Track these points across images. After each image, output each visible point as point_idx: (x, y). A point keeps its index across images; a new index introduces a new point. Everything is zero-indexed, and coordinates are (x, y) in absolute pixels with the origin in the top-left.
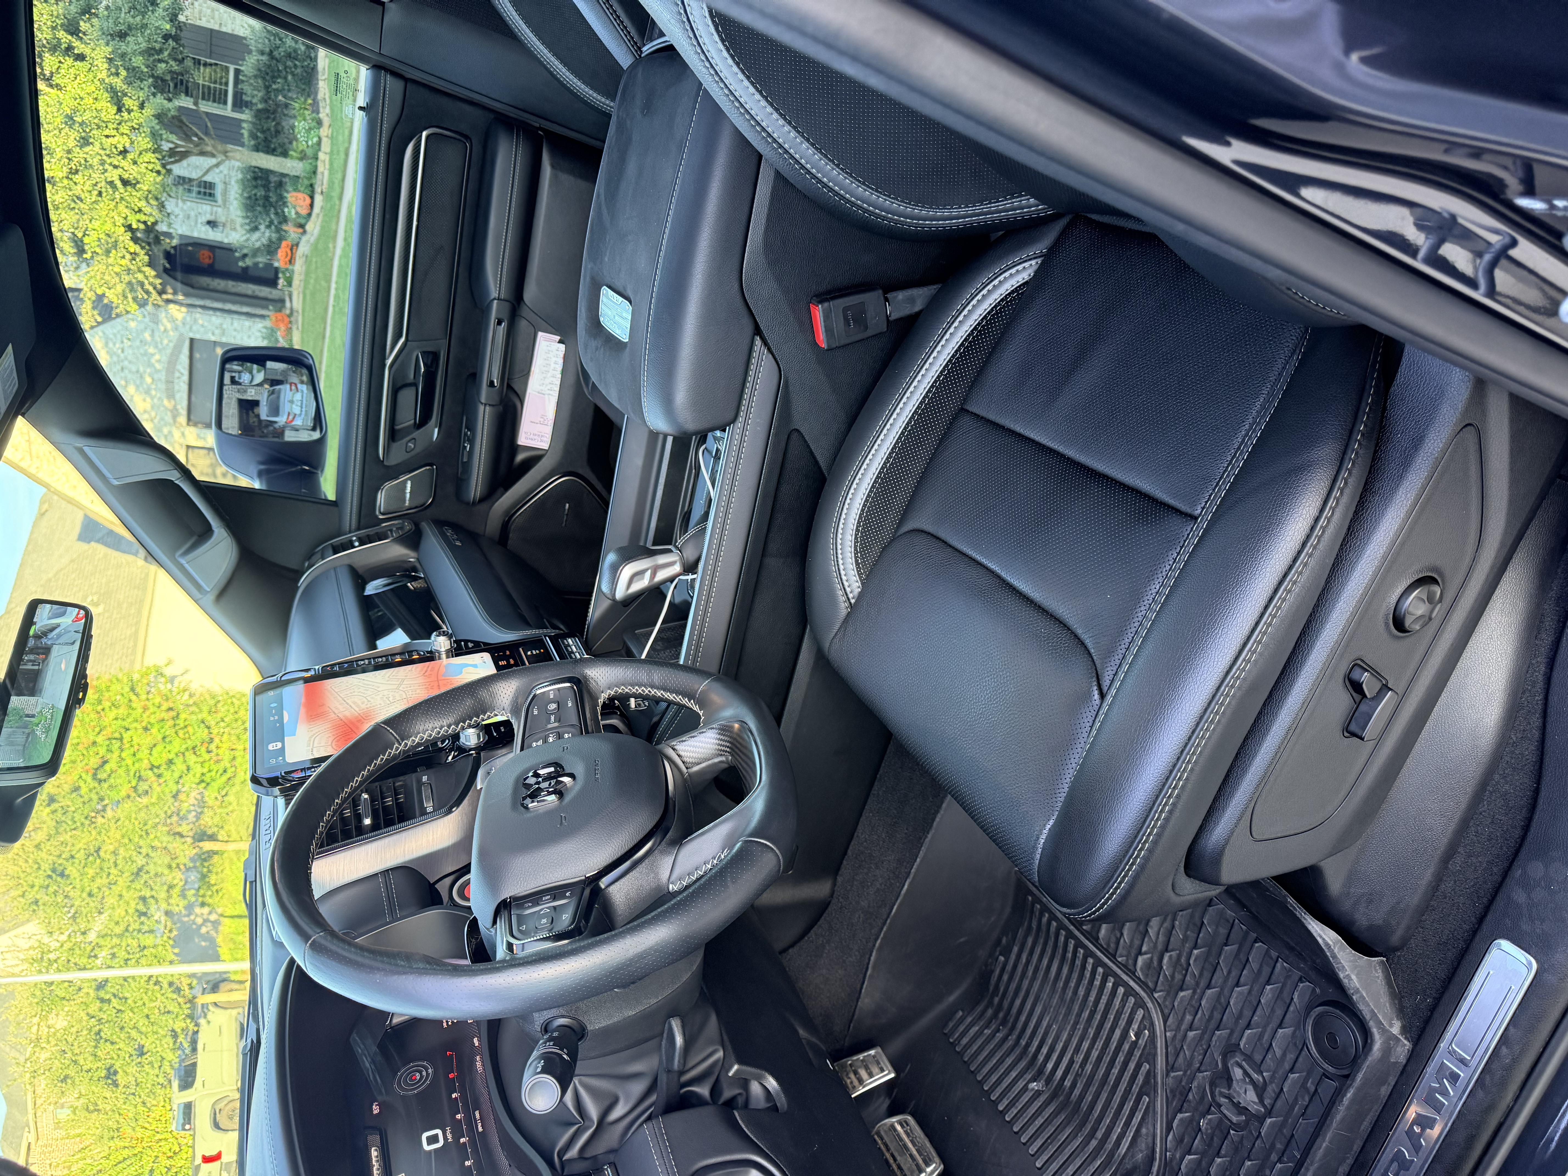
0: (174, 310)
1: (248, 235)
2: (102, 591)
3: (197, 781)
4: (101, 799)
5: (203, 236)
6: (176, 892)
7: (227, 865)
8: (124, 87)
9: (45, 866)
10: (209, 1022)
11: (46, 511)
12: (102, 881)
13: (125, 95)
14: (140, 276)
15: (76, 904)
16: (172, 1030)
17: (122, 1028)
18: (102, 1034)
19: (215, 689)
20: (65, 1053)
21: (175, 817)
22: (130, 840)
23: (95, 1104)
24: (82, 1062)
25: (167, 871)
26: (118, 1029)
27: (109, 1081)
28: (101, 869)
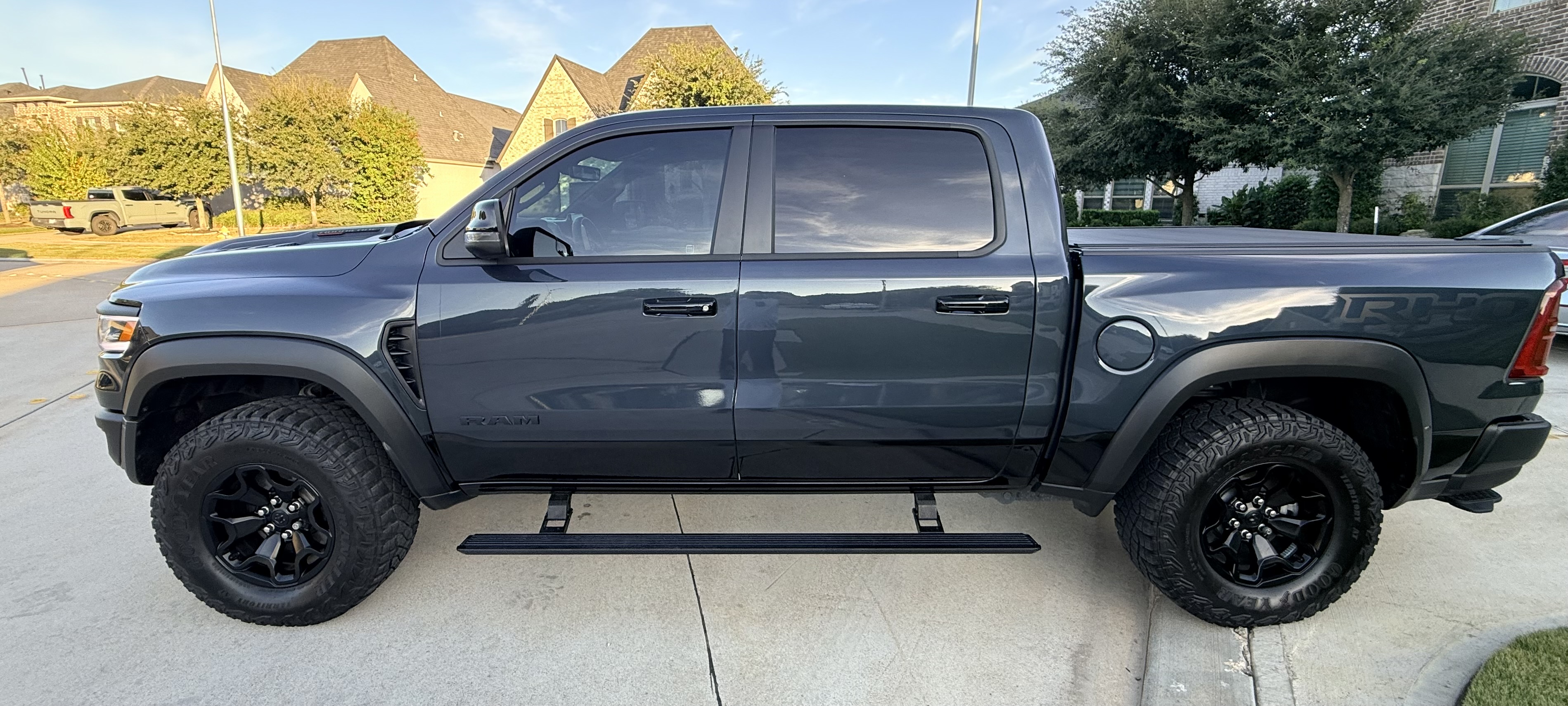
3: (358, 193)
4: (341, 143)
6: (280, 185)
7: (298, 211)
9: (293, 115)
10: (178, 206)
12: (286, 144)
15: (268, 131)
16: (175, 185)
17: (176, 157)
18: (171, 146)
19: (418, 200)
20: (156, 126)
21: (331, 182)
22: (315, 159)
23: (116, 143)
24: (149, 135)
25: (295, 179)
26: (175, 154)
27: (135, 151)
28: (293, 144)
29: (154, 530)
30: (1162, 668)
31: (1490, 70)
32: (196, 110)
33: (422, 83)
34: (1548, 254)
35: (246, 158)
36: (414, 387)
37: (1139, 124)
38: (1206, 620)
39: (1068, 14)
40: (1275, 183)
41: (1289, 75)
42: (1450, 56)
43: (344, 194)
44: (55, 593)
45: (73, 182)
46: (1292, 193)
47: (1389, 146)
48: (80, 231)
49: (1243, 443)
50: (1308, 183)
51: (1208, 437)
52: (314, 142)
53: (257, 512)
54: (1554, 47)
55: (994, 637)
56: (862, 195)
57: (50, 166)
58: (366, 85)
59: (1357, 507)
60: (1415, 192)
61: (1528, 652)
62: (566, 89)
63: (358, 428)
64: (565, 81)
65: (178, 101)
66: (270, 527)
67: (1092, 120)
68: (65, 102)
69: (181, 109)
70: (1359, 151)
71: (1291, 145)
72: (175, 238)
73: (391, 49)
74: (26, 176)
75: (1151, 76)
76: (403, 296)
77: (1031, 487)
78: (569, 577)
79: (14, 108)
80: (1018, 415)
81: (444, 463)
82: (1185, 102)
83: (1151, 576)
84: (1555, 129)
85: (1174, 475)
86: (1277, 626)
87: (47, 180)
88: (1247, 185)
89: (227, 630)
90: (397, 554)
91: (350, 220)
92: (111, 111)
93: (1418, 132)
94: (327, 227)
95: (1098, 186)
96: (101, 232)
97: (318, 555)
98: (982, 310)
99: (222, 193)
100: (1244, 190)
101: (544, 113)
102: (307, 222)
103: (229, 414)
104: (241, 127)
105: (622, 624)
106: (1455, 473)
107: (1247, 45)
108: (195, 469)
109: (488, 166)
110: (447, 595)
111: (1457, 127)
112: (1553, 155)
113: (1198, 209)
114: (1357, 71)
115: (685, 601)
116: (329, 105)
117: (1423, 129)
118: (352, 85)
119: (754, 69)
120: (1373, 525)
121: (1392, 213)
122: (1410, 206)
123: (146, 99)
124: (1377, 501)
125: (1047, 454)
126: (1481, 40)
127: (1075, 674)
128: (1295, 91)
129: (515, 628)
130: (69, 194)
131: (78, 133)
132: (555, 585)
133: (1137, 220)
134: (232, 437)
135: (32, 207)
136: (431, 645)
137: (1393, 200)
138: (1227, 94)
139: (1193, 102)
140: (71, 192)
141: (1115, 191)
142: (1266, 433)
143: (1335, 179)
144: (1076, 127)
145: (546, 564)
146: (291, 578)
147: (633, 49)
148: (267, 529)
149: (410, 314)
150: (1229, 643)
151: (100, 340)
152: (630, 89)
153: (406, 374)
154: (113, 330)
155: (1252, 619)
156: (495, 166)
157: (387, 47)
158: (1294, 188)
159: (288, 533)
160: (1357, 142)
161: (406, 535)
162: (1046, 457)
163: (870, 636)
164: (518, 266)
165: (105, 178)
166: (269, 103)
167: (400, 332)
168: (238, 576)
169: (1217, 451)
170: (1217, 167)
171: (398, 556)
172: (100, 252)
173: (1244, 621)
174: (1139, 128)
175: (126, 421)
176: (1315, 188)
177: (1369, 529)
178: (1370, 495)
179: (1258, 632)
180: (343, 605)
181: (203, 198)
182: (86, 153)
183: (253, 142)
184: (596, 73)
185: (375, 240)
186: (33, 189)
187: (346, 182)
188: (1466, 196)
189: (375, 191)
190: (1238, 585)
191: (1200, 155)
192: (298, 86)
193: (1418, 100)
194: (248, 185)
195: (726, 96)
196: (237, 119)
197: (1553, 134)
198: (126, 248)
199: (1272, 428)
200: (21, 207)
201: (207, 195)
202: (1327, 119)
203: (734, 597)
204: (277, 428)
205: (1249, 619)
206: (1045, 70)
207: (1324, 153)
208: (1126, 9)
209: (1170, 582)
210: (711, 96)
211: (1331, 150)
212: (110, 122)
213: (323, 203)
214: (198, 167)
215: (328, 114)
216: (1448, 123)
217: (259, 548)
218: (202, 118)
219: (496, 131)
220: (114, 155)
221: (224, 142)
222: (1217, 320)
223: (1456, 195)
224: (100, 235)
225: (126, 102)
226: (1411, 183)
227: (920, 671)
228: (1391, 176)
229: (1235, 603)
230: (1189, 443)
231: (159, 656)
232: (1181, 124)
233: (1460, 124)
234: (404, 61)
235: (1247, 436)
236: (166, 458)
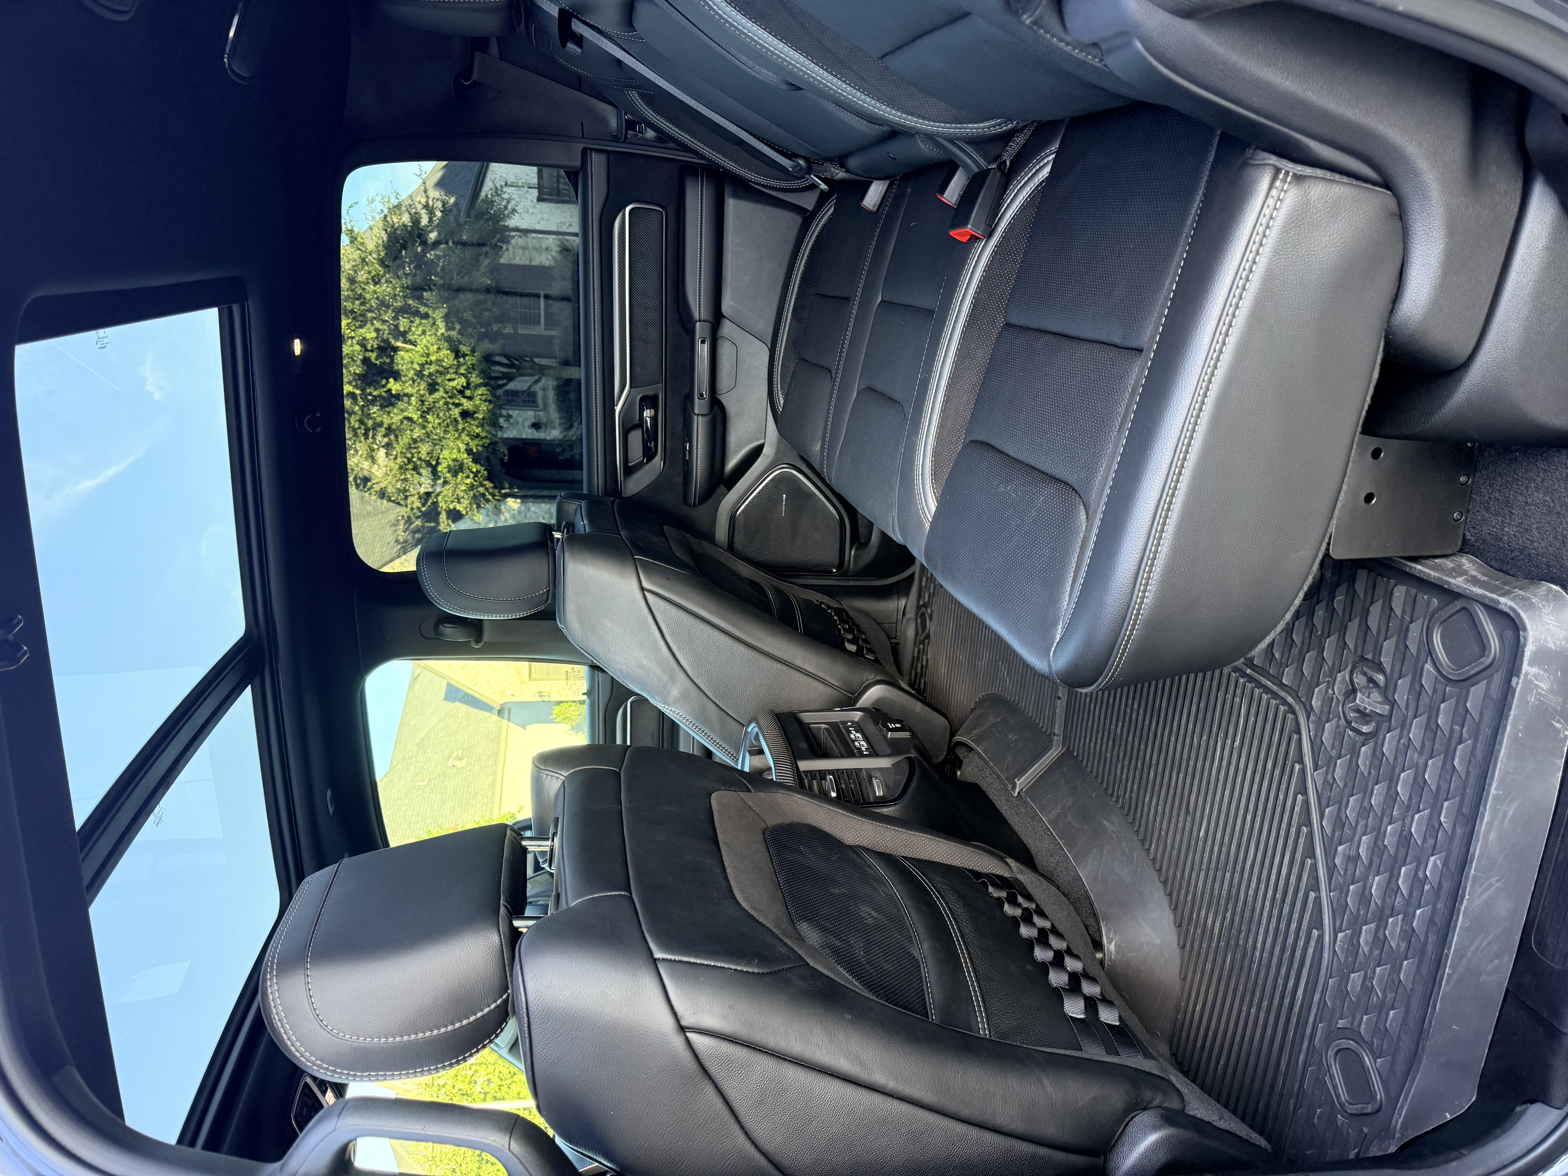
0: (511, 502)
1: (565, 433)
2: (465, 746)
5: (530, 437)
8: (459, 337)
11: (419, 674)
13: (460, 343)
14: (481, 490)
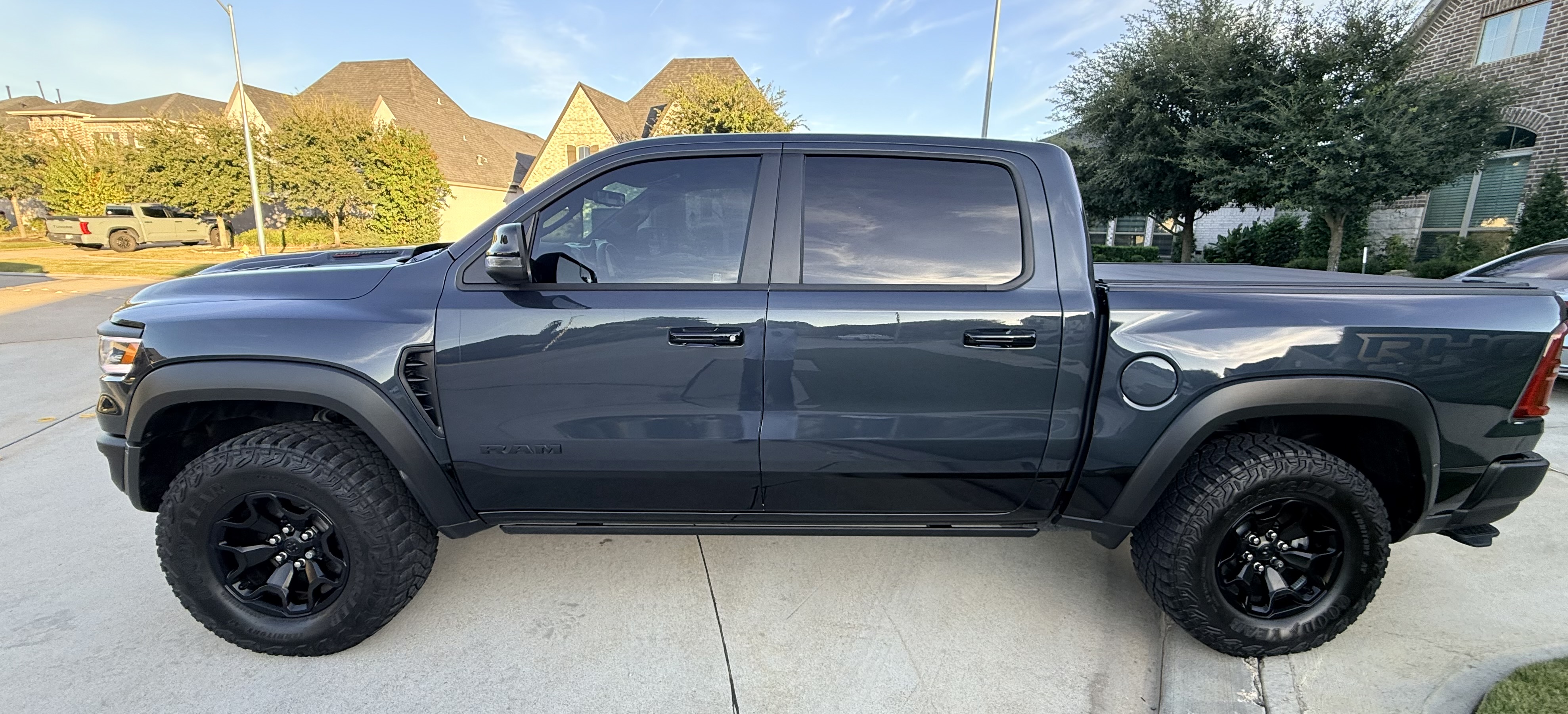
2: (490, 165)
3: (381, 214)
4: (364, 164)
6: (303, 205)
7: (321, 231)
9: (316, 135)
10: (199, 224)
12: (308, 164)
15: (290, 150)
16: (195, 203)
17: (196, 174)
18: (191, 163)
19: (441, 223)
20: (175, 143)
21: (354, 203)
22: (338, 179)
23: (134, 159)
24: (168, 152)
25: (318, 199)
26: (195, 172)
27: (153, 168)
28: (316, 164)
29: (160, 559)
30: (1178, 699)
31: (1475, 120)
32: (216, 128)
33: (445, 107)
34: (1553, 298)
35: (268, 178)
36: (432, 414)
37: (1144, 164)
38: (1219, 650)
39: (1078, 55)
40: (1267, 223)
41: (1288, 120)
42: (1438, 105)
43: (366, 215)
44: (55, 622)
45: (91, 198)
46: (1283, 233)
47: (1379, 189)
48: (98, 247)
49: (1261, 478)
50: (1299, 223)
51: (1226, 472)
52: (337, 163)
53: (269, 540)
54: (1531, 100)
55: (1012, 666)
56: (879, 227)
57: (67, 180)
58: (389, 107)
59: (1366, 541)
60: (1399, 234)
61: (1528, 684)
62: (589, 116)
63: (374, 455)
64: (588, 109)
65: (197, 118)
66: (281, 555)
67: (1099, 158)
68: (82, 117)
69: (201, 127)
70: (1351, 194)
71: (1289, 187)
72: (195, 256)
73: (414, 72)
74: (41, 190)
75: (1157, 116)
76: (421, 321)
77: (1050, 519)
78: (590, 605)
79: (30, 122)
80: (1041, 448)
81: (462, 489)
82: (1189, 143)
83: (1166, 608)
84: (1530, 177)
85: (1192, 509)
86: (1285, 656)
87: (64, 195)
88: (1241, 225)
89: (237, 660)
90: (414, 583)
91: (373, 241)
92: (130, 127)
93: (1406, 176)
94: (349, 248)
95: (1103, 222)
96: (120, 249)
97: (331, 584)
98: (1009, 344)
99: (244, 211)
100: (1239, 229)
101: (567, 140)
102: (330, 242)
103: (239, 440)
104: (262, 146)
105: (643, 654)
106: (1459, 508)
107: (1249, 90)
108: (201, 497)
109: (512, 190)
110: (466, 623)
111: (1442, 173)
112: (1527, 202)
113: (1196, 247)
114: (1352, 117)
115: (707, 630)
116: (352, 126)
117: (1412, 174)
118: (375, 107)
119: (775, 102)
120: (1381, 559)
121: (1376, 254)
122: (1394, 248)
123: (165, 116)
124: (1385, 536)
125: (1068, 487)
126: (1467, 90)
127: (1093, 704)
128: (1293, 134)
129: (535, 658)
130: (87, 210)
131: (96, 147)
132: (576, 613)
133: (1138, 256)
134: (241, 464)
135: (48, 222)
136: (450, 676)
137: (1378, 242)
138: (1228, 137)
139: (1196, 144)
140: (88, 208)
141: (1118, 228)
142: (1282, 469)
143: (1326, 220)
144: (1084, 164)
145: (567, 591)
146: (304, 607)
147: (656, 78)
148: (279, 558)
149: (428, 339)
150: (1240, 673)
151: (101, 362)
152: (653, 119)
153: (424, 401)
154: (116, 351)
155: (1263, 650)
156: (519, 191)
157: (411, 70)
158: (1285, 228)
159: (301, 562)
160: (1350, 186)
161: (424, 564)
162: (1067, 490)
163: (891, 666)
164: (541, 292)
165: (123, 194)
166: (291, 122)
167: (418, 358)
168: (248, 605)
169: (1235, 487)
170: (1215, 206)
171: (416, 585)
172: (117, 269)
173: (1255, 652)
174: (1144, 167)
175: (129, 446)
176: (1305, 229)
177: (1377, 562)
178: (1379, 530)
179: (1267, 660)
180: (358, 636)
181: (225, 217)
182: (103, 168)
183: (275, 162)
184: (619, 101)
185: (393, 263)
186: (49, 204)
187: (370, 203)
188: (1446, 238)
189: (398, 212)
190: (1249, 616)
191: (1202, 194)
192: (321, 106)
193: (1407, 146)
194: (270, 204)
195: (747, 127)
196: (258, 138)
197: (1528, 182)
198: (145, 265)
199: (1289, 464)
200: (37, 222)
201: (228, 214)
202: (1323, 162)
203: (756, 626)
204: (289, 455)
205: (1260, 649)
206: (1057, 107)
207: (1319, 194)
208: (1133, 52)
209: (1185, 614)
210: (733, 127)
211: (1325, 193)
212: (128, 138)
213: (346, 224)
214: (219, 185)
215: (352, 135)
216: (1435, 169)
217: (270, 578)
218: (223, 136)
219: (519, 156)
220: (132, 171)
221: (246, 161)
222: (1231, 357)
223: (1437, 238)
224: (119, 251)
225: (144, 119)
226: (1395, 225)
227: (941, 702)
228: (1376, 218)
229: (1247, 635)
230: (1208, 477)
231: (164, 689)
232: (1185, 165)
233: (1446, 170)
234: (428, 84)
235: (1264, 472)
236: (172, 484)
